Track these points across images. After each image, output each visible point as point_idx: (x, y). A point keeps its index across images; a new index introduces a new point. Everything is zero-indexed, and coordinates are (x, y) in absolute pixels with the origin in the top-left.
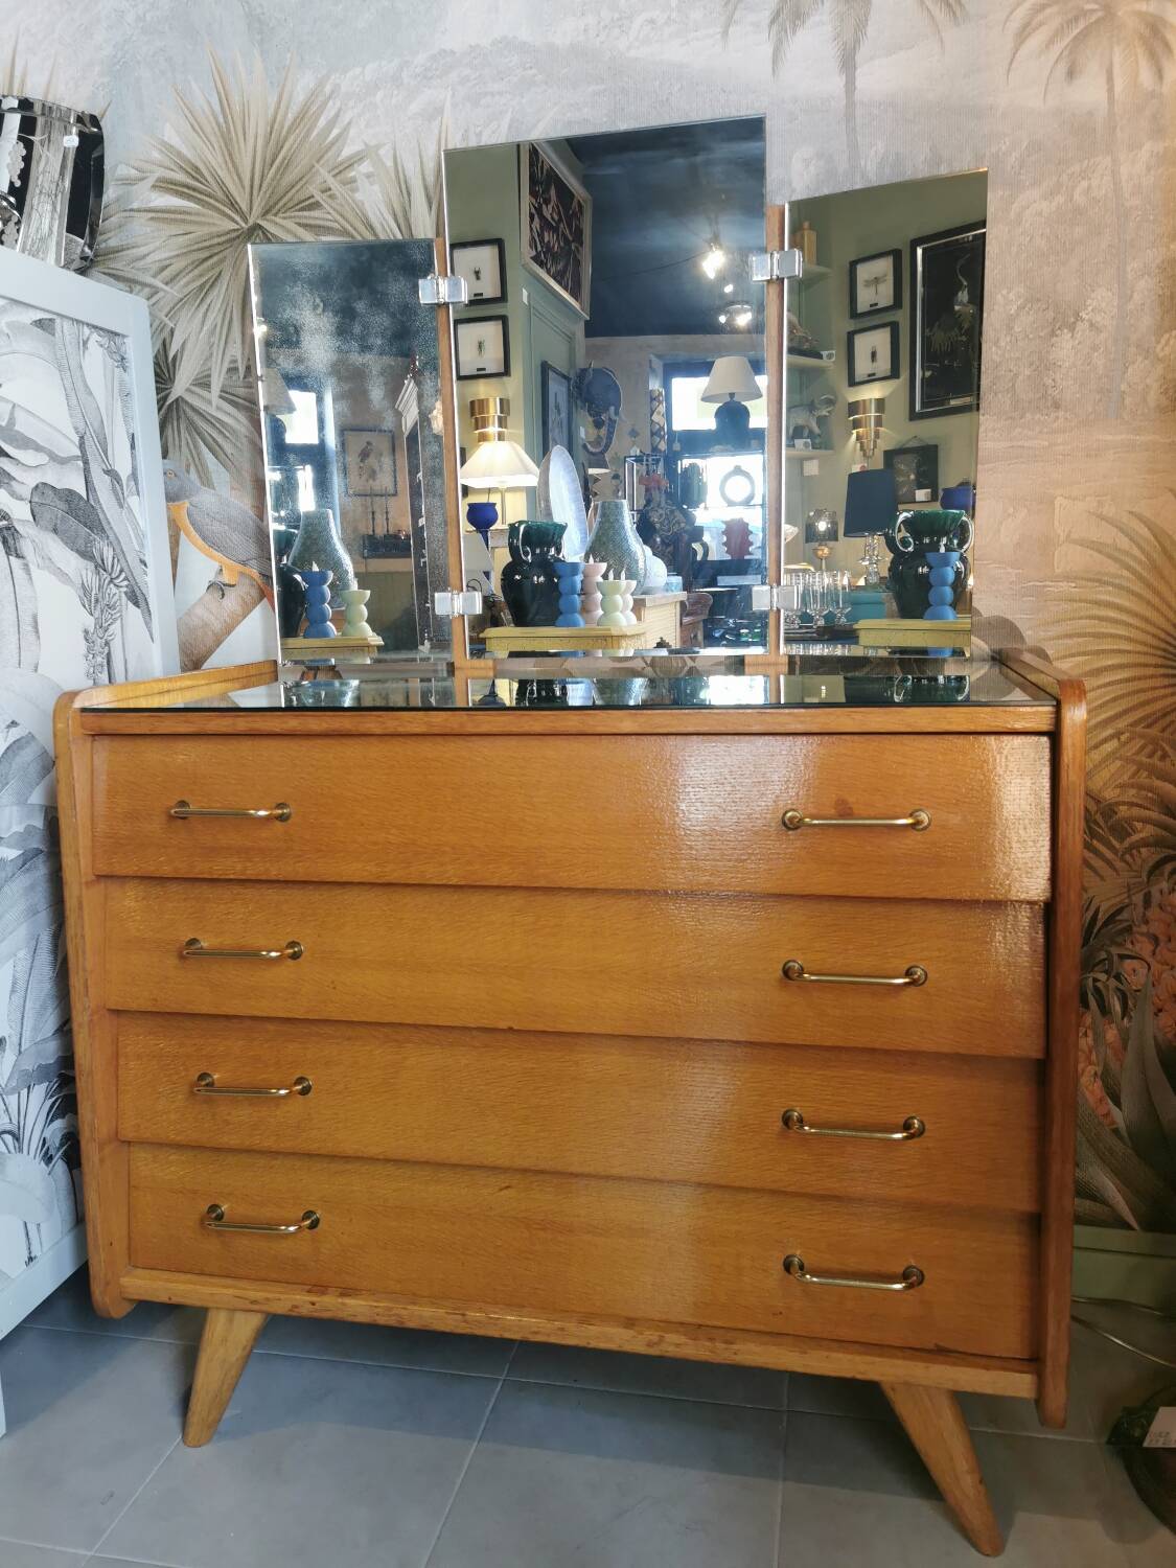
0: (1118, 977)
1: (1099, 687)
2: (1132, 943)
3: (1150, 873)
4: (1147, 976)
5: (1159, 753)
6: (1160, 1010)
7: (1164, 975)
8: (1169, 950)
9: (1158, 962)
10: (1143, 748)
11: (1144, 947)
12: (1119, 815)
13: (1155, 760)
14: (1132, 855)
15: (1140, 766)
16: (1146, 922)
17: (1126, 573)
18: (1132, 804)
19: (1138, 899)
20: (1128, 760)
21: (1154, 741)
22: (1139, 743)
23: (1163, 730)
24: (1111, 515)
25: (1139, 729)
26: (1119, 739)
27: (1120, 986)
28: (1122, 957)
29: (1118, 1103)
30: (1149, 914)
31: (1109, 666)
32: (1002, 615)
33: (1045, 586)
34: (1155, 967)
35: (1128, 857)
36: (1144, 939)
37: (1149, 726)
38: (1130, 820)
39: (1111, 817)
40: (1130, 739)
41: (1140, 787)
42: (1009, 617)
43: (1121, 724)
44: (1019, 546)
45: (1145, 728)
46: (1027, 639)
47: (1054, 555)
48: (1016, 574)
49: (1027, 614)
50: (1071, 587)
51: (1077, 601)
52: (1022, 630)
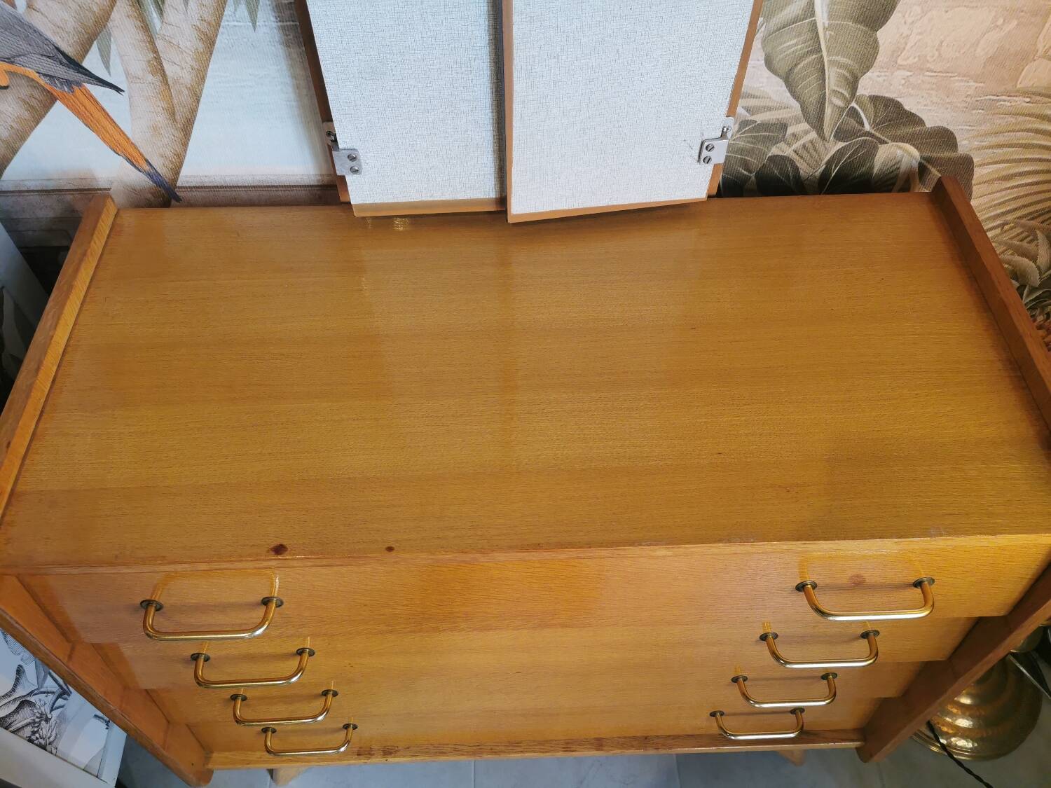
1: (1007, 189)
5: (1030, 238)
10: (1018, 235)
13: (1024, 243)
21: (1031, 230)
22: (1018, 231)
23: (1042, 222)
25: (1023, 221)
31: (1027, 171)
32: (945, 125)
33: (998, 101)
37: (1033, 219)
40: (1012, 228)
42: (951, 128)
43: (1009, 217)
44: (991, 59)
45: (1029, 220)
46: (960, 148)
47: (1023, 70)
48: (976, 88)
49: (970, 126)
50: (1025, 102)
51: (1023, 115)
52: (958, 140)
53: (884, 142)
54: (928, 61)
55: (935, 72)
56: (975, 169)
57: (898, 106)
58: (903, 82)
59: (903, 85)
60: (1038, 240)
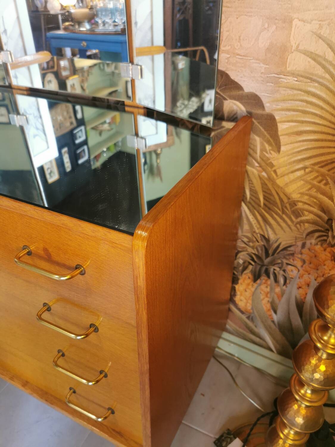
0: (284, 271)
1: (300, 141)
2: (293, 260)
3: (308, 235)
4: (297, 274)
5: (324, 182)
6: (300, 287)
7: (305, 276)
8: (309, 267)
9: (304, 270)
10: (316, 177)
11: (299, 263)
12: (298, 207)
13: (322, 185)
14: (300, 225)
15: (313, 186)
16: (301, 254)
17: (327, 76)
18: (305, 203)
19: (300, 244)
20: (307, 182)
21: (323, 175)
22: (315, 174)
23: (329, 170)
24: (325, 35)
25: (316, 167)
26: (305, 170)
27: (285, 274)
28: (288, 264)
29: (275, 312)
30: (304, 251)
31: (308, 131)
32: (254, 92)
33: (279, 78)
34: (301, 271)
35: (298, 226)
36: (299, 260)
37: (322, 167)
38: (303, 210)
39: (293, 207)
40: (311, 172)
41: (311, 196)
42: (258, 94)
43: (308, 163)
44: (268, 50)
45: (320, 167)
46: (266, 109)
47: (287, 58)
48: (265, 68)
49: (268, 93)
50: (294, 80)
51: (296, 89)
52: (264, 102)
53: (225, 99)
54: (236, 49)
55: (241, 56)
56: (279, 125)
57: (227, 76)
58: (227, 61)
59: (227, 63)
60: (329, 184)
